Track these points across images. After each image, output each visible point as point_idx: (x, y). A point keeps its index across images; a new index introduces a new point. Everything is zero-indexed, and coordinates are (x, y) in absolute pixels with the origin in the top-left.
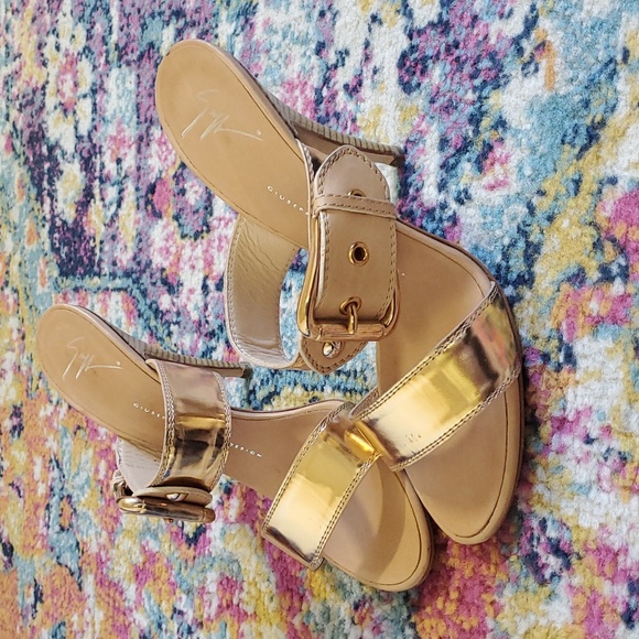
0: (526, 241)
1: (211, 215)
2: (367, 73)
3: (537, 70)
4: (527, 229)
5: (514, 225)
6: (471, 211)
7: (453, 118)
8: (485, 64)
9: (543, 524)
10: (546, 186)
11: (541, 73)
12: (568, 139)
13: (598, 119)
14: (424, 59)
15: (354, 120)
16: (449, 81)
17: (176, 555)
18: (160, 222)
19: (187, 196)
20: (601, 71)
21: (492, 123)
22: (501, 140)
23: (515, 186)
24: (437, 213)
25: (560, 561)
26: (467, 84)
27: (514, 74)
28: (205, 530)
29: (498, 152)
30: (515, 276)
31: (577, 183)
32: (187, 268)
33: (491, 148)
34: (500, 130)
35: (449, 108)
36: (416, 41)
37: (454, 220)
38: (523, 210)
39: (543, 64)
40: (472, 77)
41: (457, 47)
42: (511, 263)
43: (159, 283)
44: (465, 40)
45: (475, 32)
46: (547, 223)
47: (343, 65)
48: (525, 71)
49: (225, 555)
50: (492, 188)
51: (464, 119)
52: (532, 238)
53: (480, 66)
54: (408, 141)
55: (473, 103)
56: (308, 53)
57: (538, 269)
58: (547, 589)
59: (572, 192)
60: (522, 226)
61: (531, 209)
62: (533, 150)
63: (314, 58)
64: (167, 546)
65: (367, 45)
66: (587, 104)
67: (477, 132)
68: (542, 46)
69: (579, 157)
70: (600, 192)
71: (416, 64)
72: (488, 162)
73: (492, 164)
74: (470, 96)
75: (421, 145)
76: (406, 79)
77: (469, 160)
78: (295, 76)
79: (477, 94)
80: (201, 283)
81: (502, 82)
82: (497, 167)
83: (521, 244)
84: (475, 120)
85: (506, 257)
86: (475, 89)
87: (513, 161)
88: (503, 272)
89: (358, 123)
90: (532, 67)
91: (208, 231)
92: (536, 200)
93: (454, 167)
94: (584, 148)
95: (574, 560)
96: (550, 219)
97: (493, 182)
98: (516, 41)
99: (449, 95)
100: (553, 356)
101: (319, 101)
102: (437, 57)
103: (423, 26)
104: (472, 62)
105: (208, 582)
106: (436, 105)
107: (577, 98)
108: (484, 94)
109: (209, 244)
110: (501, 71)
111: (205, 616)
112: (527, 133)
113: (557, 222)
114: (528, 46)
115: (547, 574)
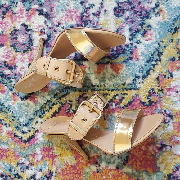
0: (158, 52)
1: (32, 45)
2: (102, 11)
3: (160, 16)
4: (159, 49)
5: (155, 48)
6: (141, 45)
7: (134, 24)
8: (144, 13)
9: (165, 111)
10: (164, 40)
11: (161, 16)
12: (169, 31)
13: (177, 27)
14: (124, 10)
15: (98, 22)
16: (132, 15)
17: (18, 147)
18: (2, 47)
19: (18, 40)
20: (177, 18)
21: (147, 26)
22: (150, 30)
23: (155, 40)
24: (130, 46)
25: (170, 118)
26: (138, 16)
27: (153, 16)
28: (34, 137)
29: (149, 32)
30: (155, 59)
31: (172, 40)
32: (19, 61)
33: (147, 32)
34: (150, 28)
35: (132, 22)
36: (120, 5)
37: (136, 47)
38: (157, 45)
39: (161, 14)
40: (140, 15)
41: (134, 8)
42: (154, 57)
43: (3, 66)
44: (137, 7)
45: (140, 5)
46: (164, 48)
47: (92, 8)
48: (156, 16)
49: (45, 142)
50: (147, 40)
51: (138, 25)
52: (160, 51)
53: (142, 13)
54: (118, 29)
55: (140, 21)
56: (77, 3)
57: (162, 57)
58: (167, 124)
59: (171, 42)
60: (157, 49)
61: (160, 45)
62: (159, 33)
63: (80, 5)
64: (13, 146)
65: (102, 4)
66: (174, 24)
67: (142, 28)
68: (161, 10)
69: (172, 34)
70: (178, 41)
71: (121, 11)
72: (146, 34)
73: (147, 35)
74: (140, 19)
75: (123, 30)
76: (117, 14)
77: (140, 34)
78: (72, 9)
79: (142, 19)
80: (28, 66)
81: (149, 17)
82: (149, 36)
83: (157, 52)
84: (141, 25)
85: (152, 55)
86: (141, 18)
87: (154, 35)
88: (152, 59)
89: (99, 23)
90: (158, 15)
91: (31, 50)
92: (161, 43)
93: (135, 35)
94: (174, 33)
95: (174, 117)
96: (165, 47)
97: (148, 39)
98: (153, 9)
99: (132, 19)
100: (167, 76)
101: (82, 16)
102: (128, 10)
103: (122, 2)
104: (140, 12)
105: (37, 151)
106: (128, 21)
107: (172, 22)
108: (144, 19)
109: (32, 54)
110: (149, 15)
111: (36, 161)
112: (157, 29)
113: (167, 48)
114: (157, 10)
115: (167, 121)
